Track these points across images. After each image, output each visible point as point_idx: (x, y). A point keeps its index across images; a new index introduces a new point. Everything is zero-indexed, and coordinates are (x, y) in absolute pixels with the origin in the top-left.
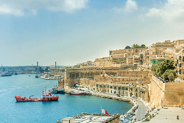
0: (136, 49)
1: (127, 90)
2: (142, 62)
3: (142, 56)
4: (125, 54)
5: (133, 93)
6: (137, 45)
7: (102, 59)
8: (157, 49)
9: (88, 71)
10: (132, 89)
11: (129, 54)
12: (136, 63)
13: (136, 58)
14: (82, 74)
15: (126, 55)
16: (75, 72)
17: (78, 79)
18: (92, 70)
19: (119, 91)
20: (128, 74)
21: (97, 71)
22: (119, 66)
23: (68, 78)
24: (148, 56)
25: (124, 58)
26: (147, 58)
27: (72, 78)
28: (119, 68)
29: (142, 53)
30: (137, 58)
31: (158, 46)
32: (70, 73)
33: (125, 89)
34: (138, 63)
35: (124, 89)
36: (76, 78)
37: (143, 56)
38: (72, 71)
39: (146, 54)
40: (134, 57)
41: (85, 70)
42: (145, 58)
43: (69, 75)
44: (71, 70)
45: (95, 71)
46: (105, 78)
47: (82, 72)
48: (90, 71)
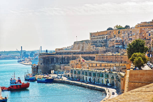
0: (119, 30)
1: (103, 76)
5: (109, 80)
6: (120, 26)
8: (142, 30)
10: (107, 76)
14: (57, 59)
15: (107, 37)
16: (49, 57)
17: (53, 64)
19: (94, 78)
20: (107, 59)
22: (98, 49)
23: (41, 64)
24: (131, 37)
25: (104, 41)
26: (129, 40)
27: (46, 64)
30: (119, 40)
31: (143, 26)
32: (44, 58)
33: (101, 76)
35: (99, 76)
36: (50, 63)
39: (128, 36)
40: (115, 40)
42: (127, 40)
43: (42, 60)
45: (72, 55)
46: (81, 64)
47: (58, 57)
48: (66, 55)
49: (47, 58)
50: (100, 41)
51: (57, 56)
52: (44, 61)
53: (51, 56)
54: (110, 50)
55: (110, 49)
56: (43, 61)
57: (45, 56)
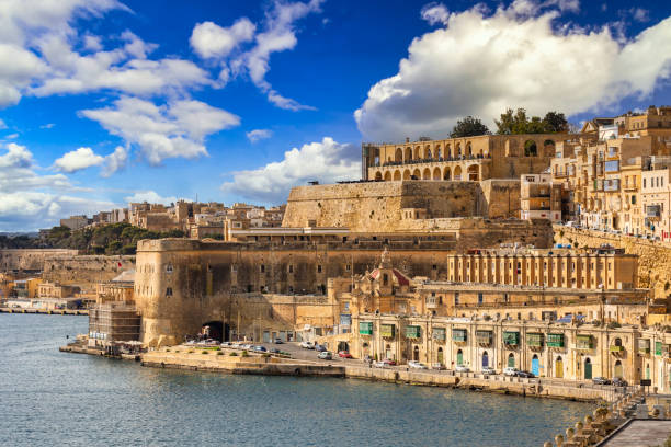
4: (469, 164)
9: (279, 255)
11: (491, 167)
12: (538, 215)
13: (540, 187)
14: (246, 268)
15: (474, 168)
16: (206, 258)
17: (222, 296)
18: (302, 246)
21: (331, 253)
23: (169, 292)
28: (451, 237)
30: (543, 187)
32: (183, 266)
33: (552, 345)
34: (551, 216)
36: (210, 289)
38: (192, 254)
41: (264, 248)
43: (175, 274)
44: (184, 246)
45: (319, 254)
46: (393, 293)
47: (248, 260)
48: (293, 253)
49: (195, 266)
50: (447, 187)
51: (244, 255)
52: (180, 278)
53: (213, 257)
54: (507, 232)
55: (506, 228)
56: (176, 279)
57: (187, 253)
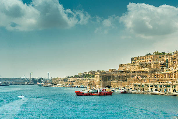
1: (170, 87)
2: (167, 67)
3: (167, 61)
4: (149, 60)
5: (176, 89)
6: (157, 52)
7: (127, 64)
9: (119, 74)
10: (175, 86)
11: (153, 60)
12: (162, 68)
13: (162, 63)
14: (113, 77)
16: (107, 75)
17: (109, 81)
18: (123, 73)
19: (160, 88)
20: (160, 76)
21: (128, 74)
22: (147, 69)
23: (101, 81)
24: (175, 60)
25: (149, 63)
26: (173, 63)
28: (147, 71)
29: (167, 59)
32: (103, 76)
33: (168, 87)
34: (164, 68)
35: (166, 87)
37: (169, 61)
38: (105, 74)
39: (172, 59)
41: (116, 73)
42: (171, 63)
43: (102, 77)
44: (103, 73)
46: (139, 80)
48: (121, 74)
49: (105, 76)
50: (146, 63)
